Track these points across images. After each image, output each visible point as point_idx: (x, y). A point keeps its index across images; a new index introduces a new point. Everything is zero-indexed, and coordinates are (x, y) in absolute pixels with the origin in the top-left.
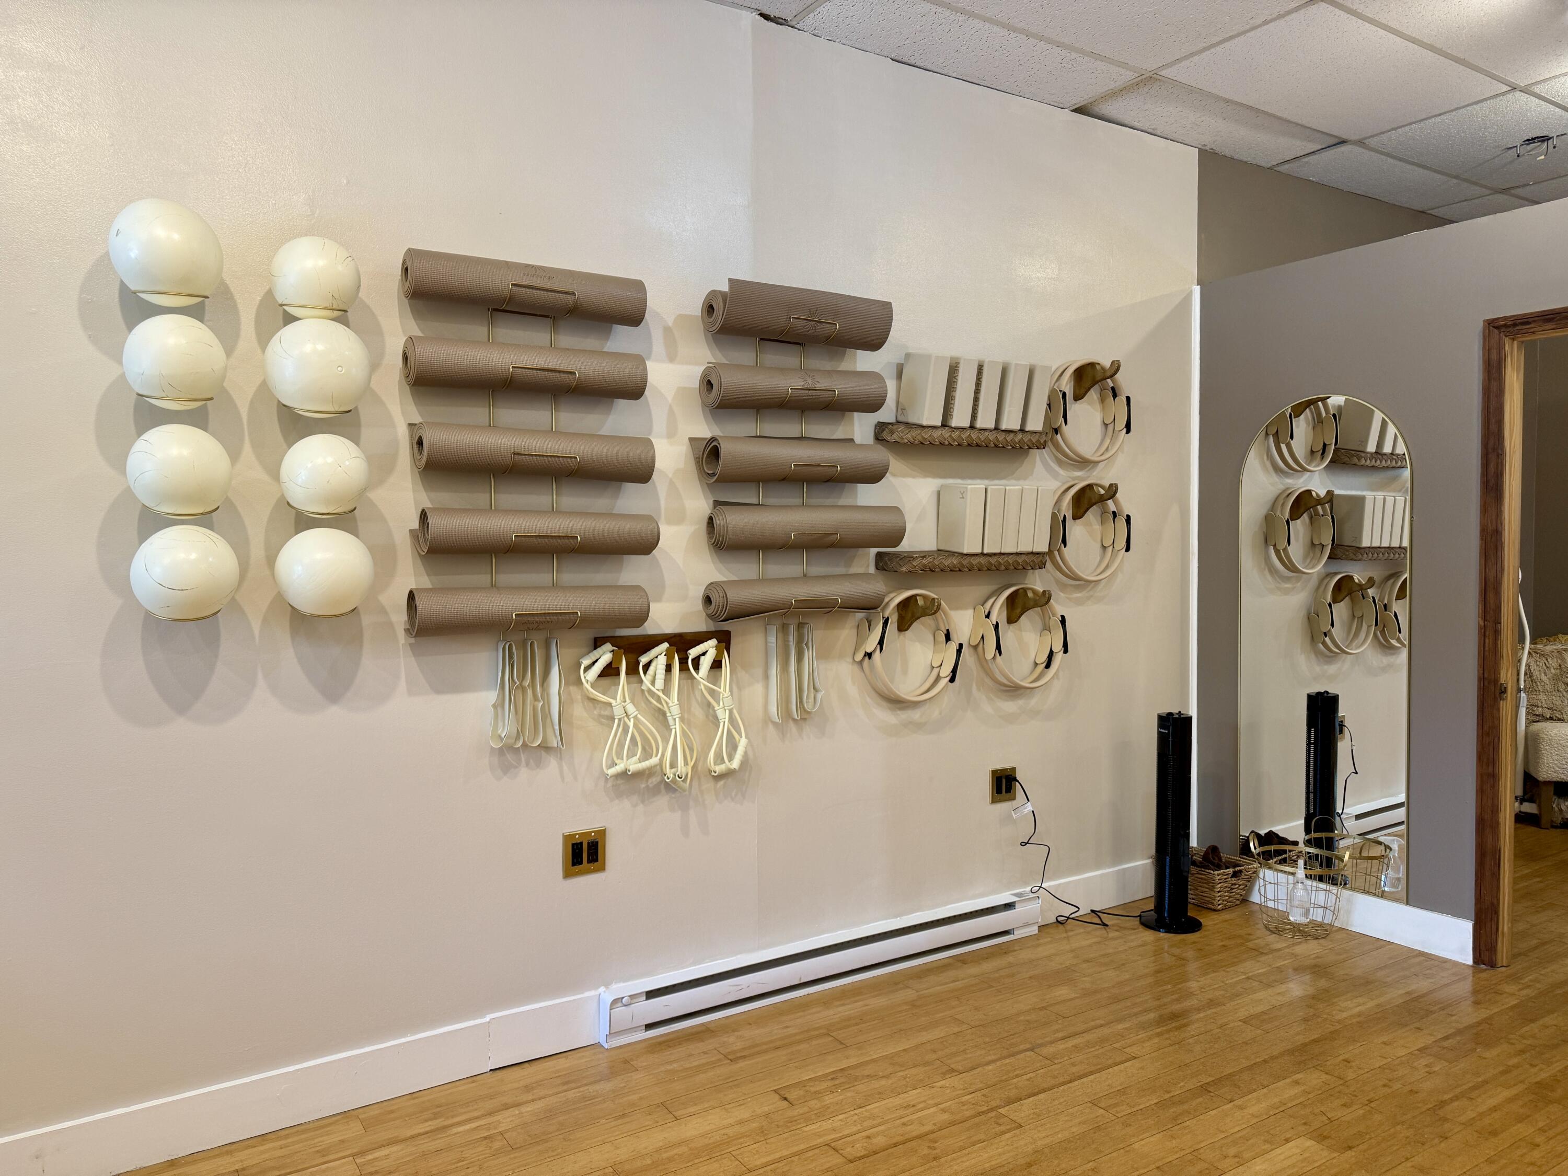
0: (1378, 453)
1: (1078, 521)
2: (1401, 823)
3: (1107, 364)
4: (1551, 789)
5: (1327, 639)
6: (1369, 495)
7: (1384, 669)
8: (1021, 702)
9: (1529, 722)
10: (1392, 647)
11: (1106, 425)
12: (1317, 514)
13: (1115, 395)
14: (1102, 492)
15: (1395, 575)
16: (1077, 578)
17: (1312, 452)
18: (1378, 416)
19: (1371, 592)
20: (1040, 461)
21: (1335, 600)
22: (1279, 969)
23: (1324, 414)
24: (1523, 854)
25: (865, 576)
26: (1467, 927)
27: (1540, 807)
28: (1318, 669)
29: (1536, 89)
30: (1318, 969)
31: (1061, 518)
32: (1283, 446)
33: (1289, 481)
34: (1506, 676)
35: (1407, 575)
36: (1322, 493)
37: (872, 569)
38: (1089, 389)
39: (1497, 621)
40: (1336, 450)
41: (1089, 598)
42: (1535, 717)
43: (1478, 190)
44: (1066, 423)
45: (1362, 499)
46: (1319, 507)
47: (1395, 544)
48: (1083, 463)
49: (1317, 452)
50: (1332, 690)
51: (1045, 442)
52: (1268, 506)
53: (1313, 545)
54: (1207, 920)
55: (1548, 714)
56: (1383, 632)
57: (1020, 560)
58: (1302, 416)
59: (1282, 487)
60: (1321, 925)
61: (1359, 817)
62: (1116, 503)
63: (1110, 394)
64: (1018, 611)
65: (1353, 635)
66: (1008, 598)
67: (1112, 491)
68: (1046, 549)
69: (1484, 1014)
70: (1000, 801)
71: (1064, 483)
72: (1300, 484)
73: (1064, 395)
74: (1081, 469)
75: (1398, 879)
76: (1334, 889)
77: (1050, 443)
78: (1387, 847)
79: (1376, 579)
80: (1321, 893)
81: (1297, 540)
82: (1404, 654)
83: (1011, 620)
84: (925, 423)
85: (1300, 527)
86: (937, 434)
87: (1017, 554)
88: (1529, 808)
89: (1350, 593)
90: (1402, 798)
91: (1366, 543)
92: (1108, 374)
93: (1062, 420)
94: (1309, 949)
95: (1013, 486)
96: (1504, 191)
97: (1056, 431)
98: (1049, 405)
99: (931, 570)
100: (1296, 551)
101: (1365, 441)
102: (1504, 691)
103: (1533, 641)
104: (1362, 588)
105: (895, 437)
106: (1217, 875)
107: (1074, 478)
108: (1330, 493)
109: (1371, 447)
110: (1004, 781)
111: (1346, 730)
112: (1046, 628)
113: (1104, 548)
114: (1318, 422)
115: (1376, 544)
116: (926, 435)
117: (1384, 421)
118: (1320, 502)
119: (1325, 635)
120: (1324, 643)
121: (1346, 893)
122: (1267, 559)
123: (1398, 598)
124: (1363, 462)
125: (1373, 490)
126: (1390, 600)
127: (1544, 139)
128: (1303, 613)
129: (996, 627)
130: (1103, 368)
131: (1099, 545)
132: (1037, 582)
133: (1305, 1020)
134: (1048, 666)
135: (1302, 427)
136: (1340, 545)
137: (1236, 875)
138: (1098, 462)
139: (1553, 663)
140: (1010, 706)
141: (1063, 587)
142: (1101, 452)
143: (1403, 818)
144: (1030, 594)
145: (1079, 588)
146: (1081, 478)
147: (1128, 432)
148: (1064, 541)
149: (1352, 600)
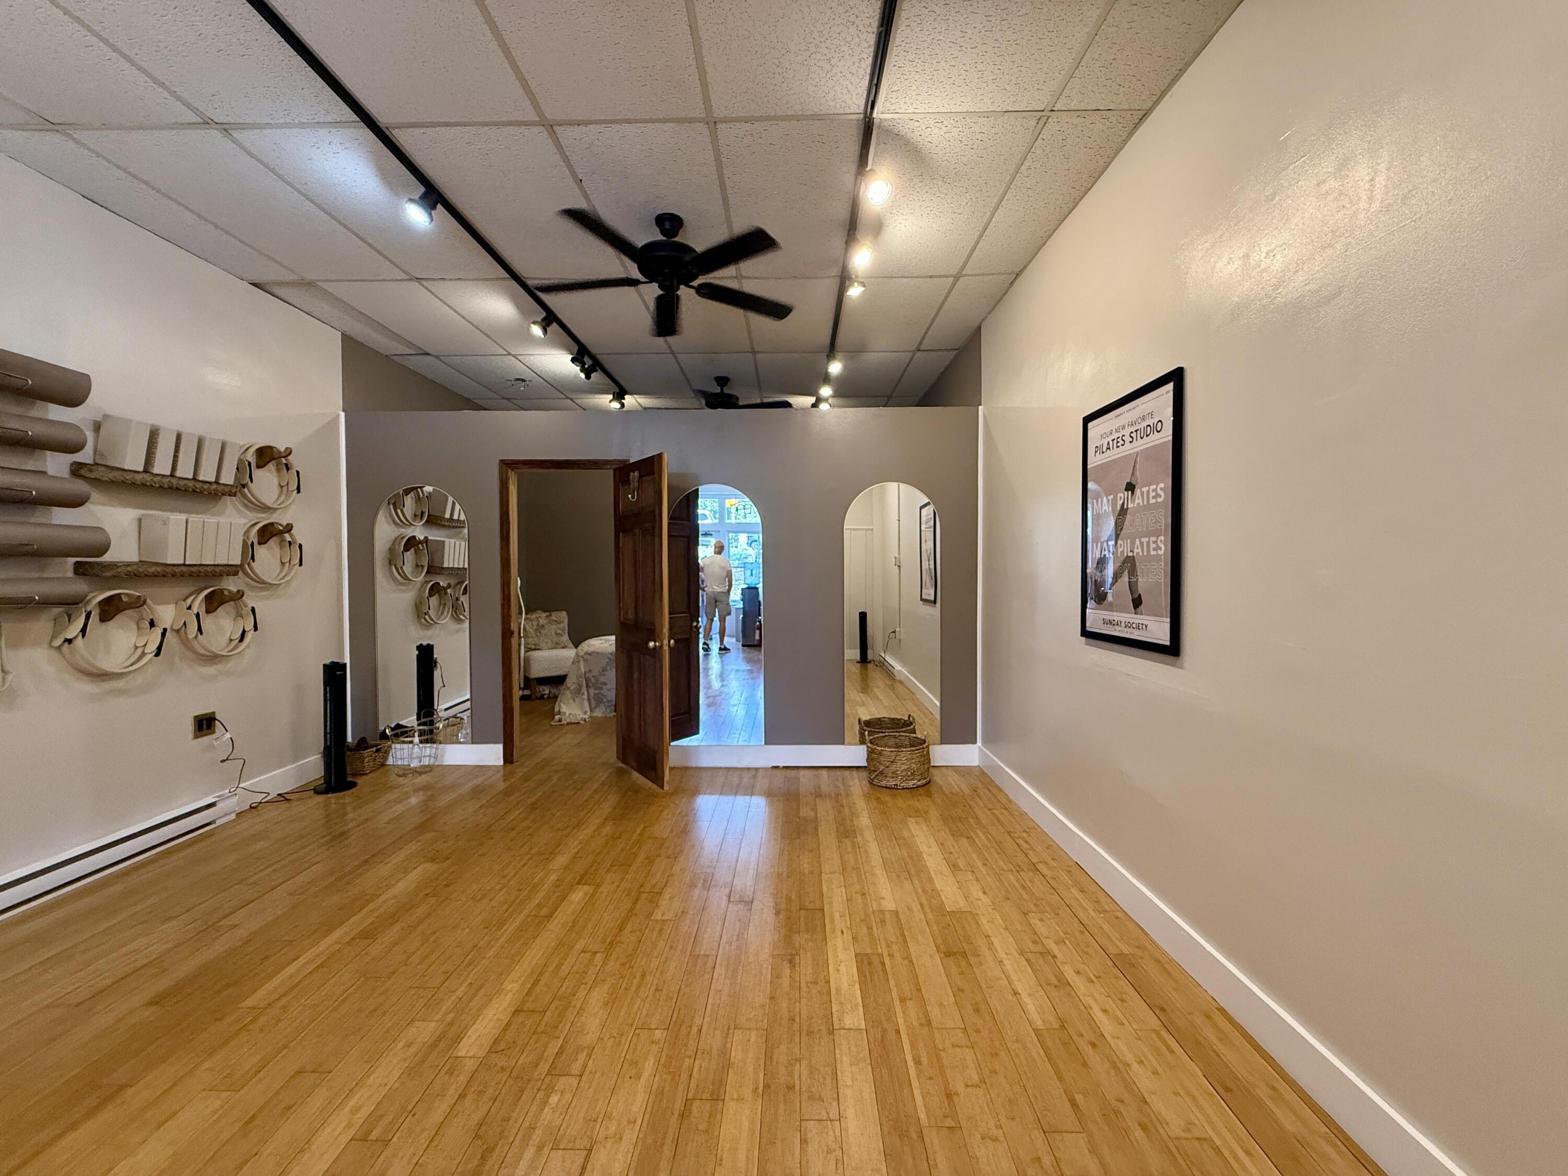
0: (451, 519)
1: (262, 546)
2: (468, 709)
3: (282, 449)
4: (535, 682)
5: (427, 617)
6: (447, 540)
7: (458, 631)
8: (219, 667)
9: (526, 652)
10: (461, 620)
11: (282, 487)
12: (419, 548)
13: (288, 469)
14: (281, 528)
15: (461, 583)
16: (264, 583)
17: (415, 515)
18: (451, 499)
19: (449, 591)
20: (230, 505)
21: (431, 595)
22: (407, 793)
23: (421, 495)
24: (524, 713)
25: (65, 579)
26: (500, 747)
27: (531, 691)
28: (421, 633)
29: (519, 357)
30: (425, 788)
31: (250, 543)
32: (399, 511)
33: (403, 530)
34: (514, 626)
35: (467, 582)
36: (422, 538)
37: (70, 574)
38: (268, 462)
39: (509, 600)
40: (428, 515)
41: (272, 595)
42: (528, 650)
43: (496, 396)
44: (252, 481)
45: (444, 542)
46: (420, 546)
47: (461, 566)
48: (266, 509)
49: (418, 516)
50: (431, 643)
51: (236, 492)
52: (391, 543)
53: (417, 566)
54: (359, 780)
55: (533, 647)
56: (456, 613)
57: (218, 569)
58: (409, 496)
59: (398, 533)
60: (429, 766)
61: (446, 709)
62: (291, 536)
63: (285, 468)
64: (216, 605)
65: (440, 615)
66: (206, 596)
67: (289, 528)
68: (238, 562)
69: (508, 783)
70: (202, 736)
71: (250, 521)
72: (409, 532)
73: (250, 464)
74: (264, 513)
75: (467, 734)
76: (435, 746)
77: (238, 494)
78: (462, 719)
79: (452, 584)
80: (428, 749)
81: (408, 562)
82: (468, 621)
83: (208, 611)
84: (126, 468)
85: (410, 555)
86: (139, 477)
87: (215, 565)
88: (527, 692)
89: (438, 592)
90: (468, 696)
91: (446, 565)
92: (283, 455)
93: (248, 479)
94: (420, 780)
95: (211, 520)
96: (507, 399)
97: (244, 486)
98: (237, 469)
99: (135, 575)
100: (408, 568)
101: (444, 513)
102: (512, 633)
103: (526, 614)
104: (445, 589)
105: (93, 475)
106: (366, 753)
107: (257, 518)
108: (426, 538)
109: (447, 516)
110: (205, 722)
111: (438, 665)
112: (239, 615)
113: (283, 564)
114: (418, 500)
115: (451, 566)
116: (129, 476)
117: (453, 502)
118: (420, 542)
119: (425, 614)
120: (425, 619)
121: (441, 746)
122: (391, 572)
123: (463, 594)
124: (443, 523)
125: (449, 538)
126: (459, 595)
127: (523, 380)
128: (413, 602)
129: (198, 615)
130: (279, 452)
131: (279, 561)
132: (231, 585)
133: (422, 811)
134: (241, 640)
135: (409, 501)
136: (432, 566)
137: (378, 751)
138: (276, 509)
139: (535, 623)
140: (210, 670)
141: (252, 588)
142: (279, 502)
143: (469, 707)
144: (226, 593)
145: (267, 589)
146: (265, 519)
147: (299, 492)
148: (253, 558)
149: (439, 595)
